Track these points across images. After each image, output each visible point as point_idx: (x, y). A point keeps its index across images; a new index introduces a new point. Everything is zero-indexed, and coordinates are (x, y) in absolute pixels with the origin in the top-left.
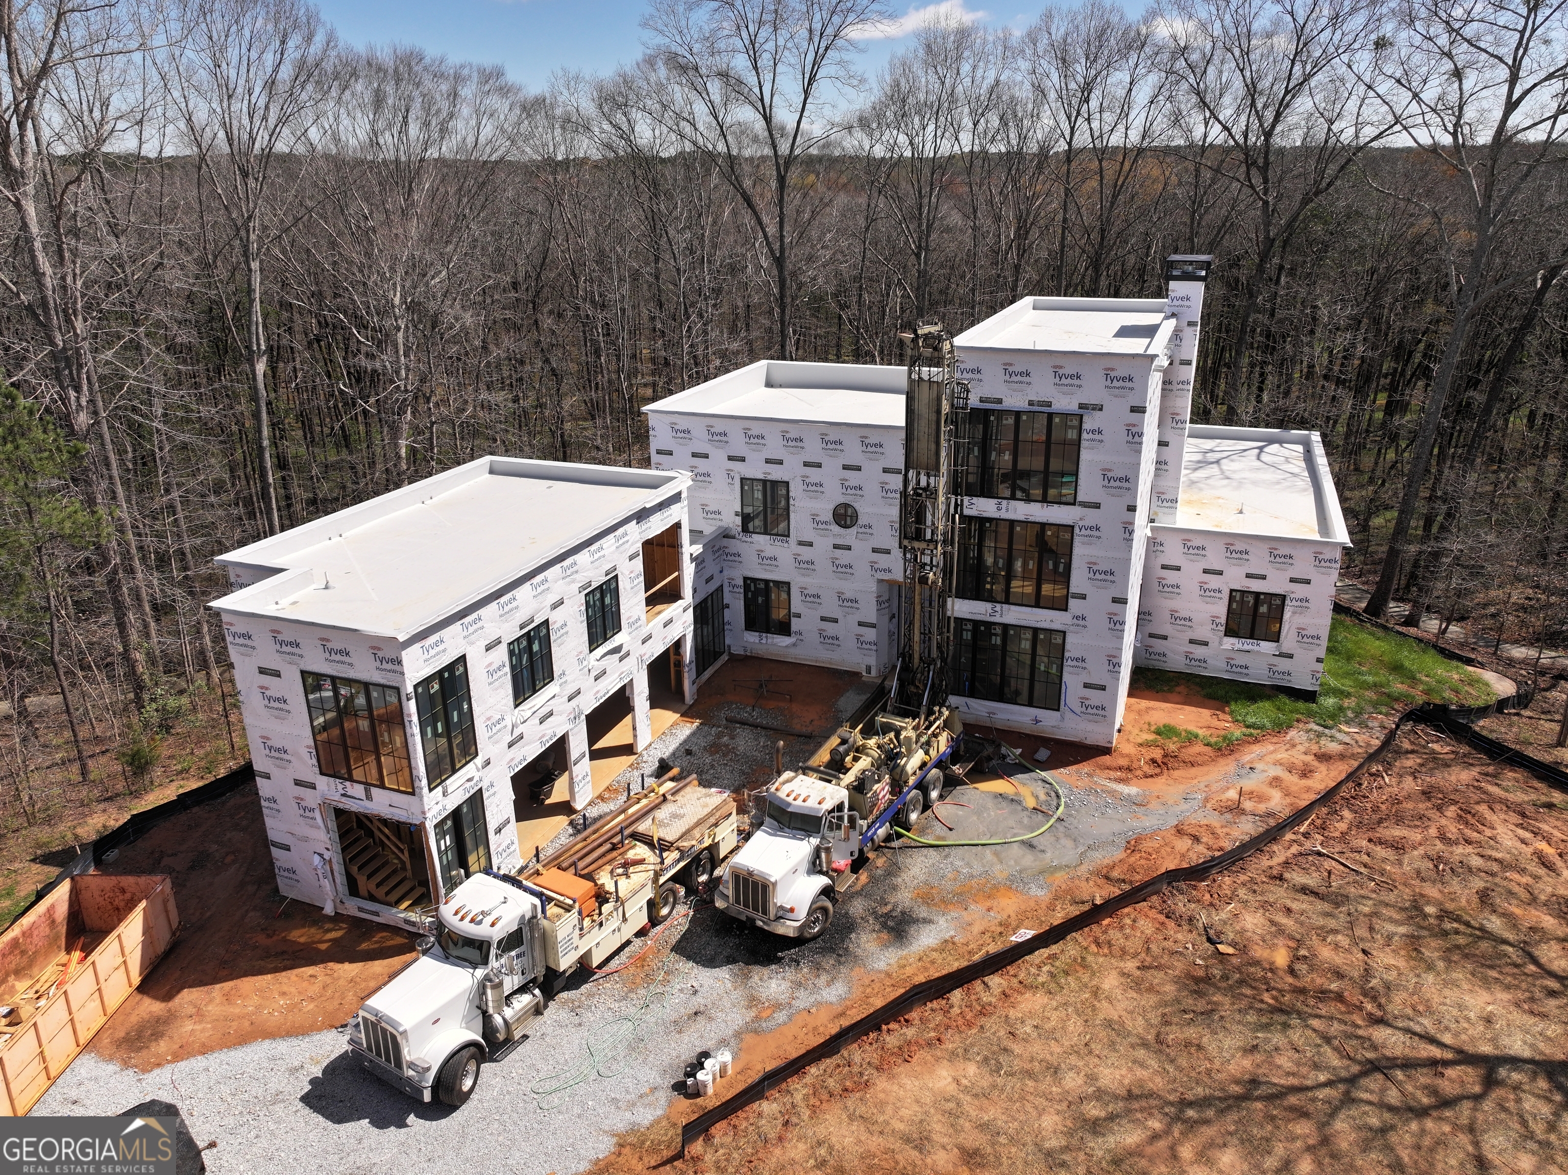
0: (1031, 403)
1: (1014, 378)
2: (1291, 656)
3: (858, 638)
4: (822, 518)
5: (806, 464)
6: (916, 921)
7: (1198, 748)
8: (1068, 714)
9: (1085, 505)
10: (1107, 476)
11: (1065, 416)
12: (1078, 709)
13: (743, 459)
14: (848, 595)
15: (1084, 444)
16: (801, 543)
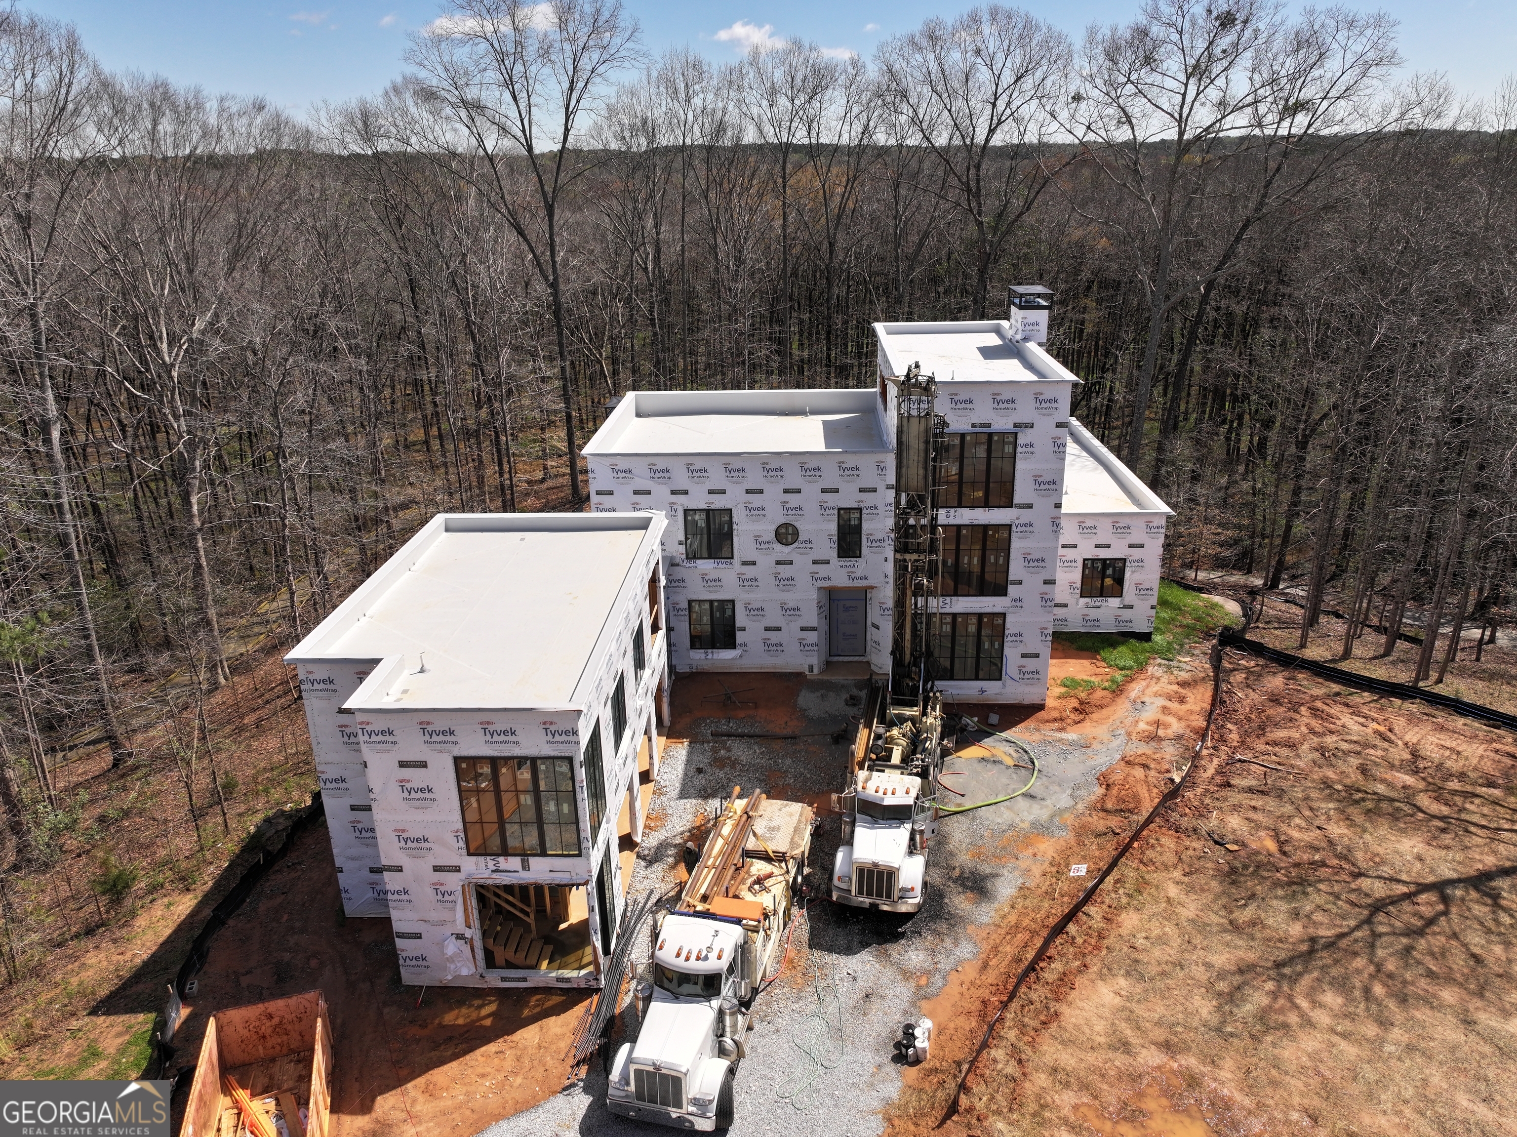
0: (974, 426)
1: (959, 406)
2: (1131, 607)
3: (801, 642)
4: (765, 538)
5: (748, 492)
6: (986, 877)
7: (1099, 694)
8: (1009, 682)
9: (1020, 506)
10: (1038, 481)
11: (1003, 434)
12: (1016, 676)
13: (686, 492)
14: (791, 605)
15: (1018, 456)
16: (744, 563)
